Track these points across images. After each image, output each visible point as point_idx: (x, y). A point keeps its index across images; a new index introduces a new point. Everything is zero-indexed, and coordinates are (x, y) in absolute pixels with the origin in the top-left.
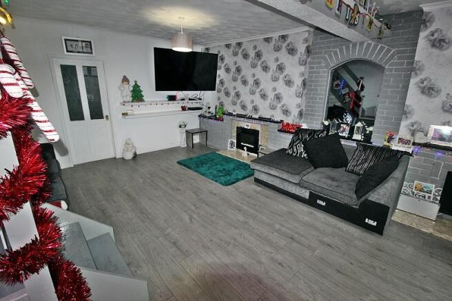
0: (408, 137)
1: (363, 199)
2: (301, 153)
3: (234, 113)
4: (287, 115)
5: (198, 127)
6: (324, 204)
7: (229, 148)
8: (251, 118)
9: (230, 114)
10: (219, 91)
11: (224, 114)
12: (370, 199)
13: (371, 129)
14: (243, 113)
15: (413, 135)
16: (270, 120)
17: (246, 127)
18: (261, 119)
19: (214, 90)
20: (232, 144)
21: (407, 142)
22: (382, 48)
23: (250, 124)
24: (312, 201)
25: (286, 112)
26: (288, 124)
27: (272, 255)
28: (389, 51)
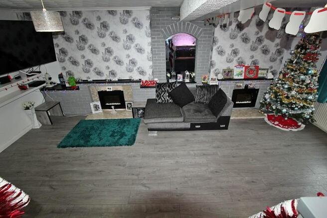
0: (215, 77)
1: (218, 117)
2: (168, 100)
3: (89, 80)
4: (143, 75)
5: (44, 101)
6: (200, 126)
7: (94, 112)
8: (110, 82)
9: (86, 82)
10: (62, 61)
11: (79, 83)
12: (223, 115)
13: (194, 74)
14: (99, 78)
15: (216, 75)
16: (130, 81)
17: (107, 90)
18: (120, 81)
19: (56, 60)
20: (96, 107)
21: (215, 80)
22: (196, 27)
23: (111, 87)
24: (193, 128)
25: (142, 73)
26: (146, 81)
27: (209, 170)
28: (199, 29)
